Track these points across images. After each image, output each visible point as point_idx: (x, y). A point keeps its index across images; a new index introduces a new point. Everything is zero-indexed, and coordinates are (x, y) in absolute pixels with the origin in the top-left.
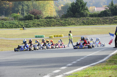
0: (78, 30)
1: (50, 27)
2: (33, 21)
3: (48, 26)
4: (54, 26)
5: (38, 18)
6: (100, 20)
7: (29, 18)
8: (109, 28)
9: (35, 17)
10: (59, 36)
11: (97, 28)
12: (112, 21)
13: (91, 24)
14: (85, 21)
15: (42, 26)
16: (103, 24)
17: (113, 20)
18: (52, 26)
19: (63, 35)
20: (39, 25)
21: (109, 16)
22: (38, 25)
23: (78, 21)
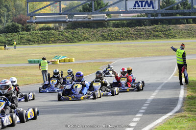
0: (96, 50)
1: (48, 43)
2: (20, 34)
3: (45, 43)
4: (54, 42)
5: (28, 30)
6: (129, 31)
7: (13, 30)
8: (146, 46)
9: (22, 28)
10: (68, 61)
11: (127, 46)
12: (150, 34)
13: (115, 39)
14: (106, 34)
15: (34, 42)
16: (136, 39)
17: (152, 32)
18: (51, 42)
19: (74, 59)
20: (29, 40)
21: (145, 25)
22: (29, 42)
23: (94, 34)
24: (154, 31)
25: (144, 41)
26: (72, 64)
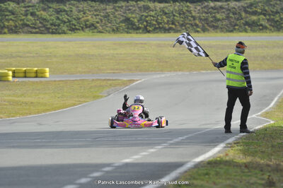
0: (105, 52)
4: (14, 31)
6: (190, 12)
10: (34, 75)
12: (238, 19)
13: (155, 29)
14: (134, 17)
16: (204, 30)
17: (243, 14)
18: (6, 30)
19: (47, 70)
23: (107, 16)
24: (246, 12)
25: (223, 34)
26: (41, 82)
